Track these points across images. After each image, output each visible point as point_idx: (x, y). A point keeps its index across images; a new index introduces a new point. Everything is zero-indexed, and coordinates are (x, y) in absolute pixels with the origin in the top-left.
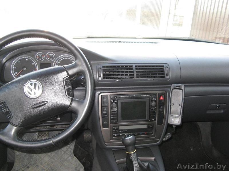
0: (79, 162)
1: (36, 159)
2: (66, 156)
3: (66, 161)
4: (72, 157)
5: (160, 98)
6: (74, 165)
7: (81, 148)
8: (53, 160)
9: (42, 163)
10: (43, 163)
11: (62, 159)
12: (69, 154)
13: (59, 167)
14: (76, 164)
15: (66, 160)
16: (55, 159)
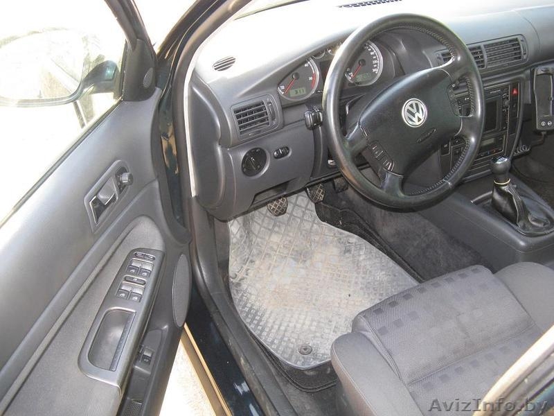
0: (336, 229)
1: (258, 244)
2: (307, 226)
3: (312, 234)
4: (318, 224)
5: (513, 91)
6: (330, 236)
7: (325, 205)
8: (289, 238)
9: (272, 248)
10: (275, 247)
11: (304, 232)
12: (310, 219)
13: (308, 246)
14: (335, 234)
15: (310, 232)
16: (291, 234)
